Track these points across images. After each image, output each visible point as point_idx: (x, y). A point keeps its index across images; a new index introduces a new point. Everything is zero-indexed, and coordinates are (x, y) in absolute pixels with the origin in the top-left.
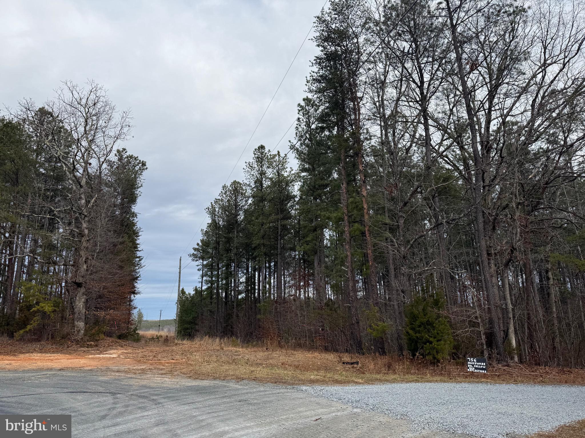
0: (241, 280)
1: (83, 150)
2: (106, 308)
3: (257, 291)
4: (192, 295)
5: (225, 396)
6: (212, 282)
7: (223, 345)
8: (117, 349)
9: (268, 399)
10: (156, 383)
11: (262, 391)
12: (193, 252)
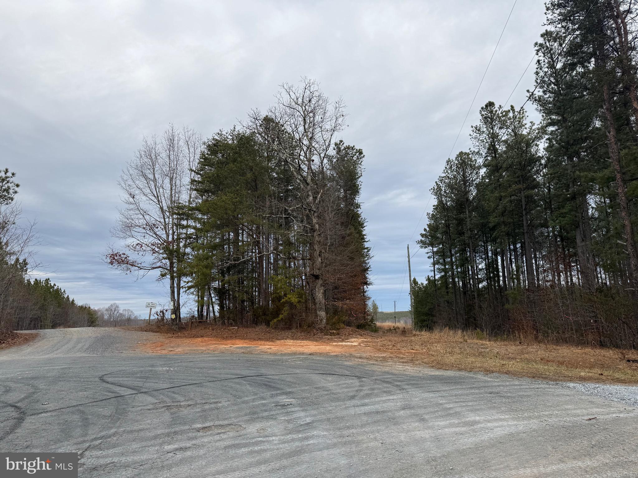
0: (480, 267)
1: (305, 149)
2: (342, 299)
3: (501, 278)
4: (425, 285)
5: (474, 387)
6: (445, 270)
7: (466, 338)
8: (357, 338)
9: (525, 394)
10: (398, 370)
11: (517, 385)
12: (420, 238)
